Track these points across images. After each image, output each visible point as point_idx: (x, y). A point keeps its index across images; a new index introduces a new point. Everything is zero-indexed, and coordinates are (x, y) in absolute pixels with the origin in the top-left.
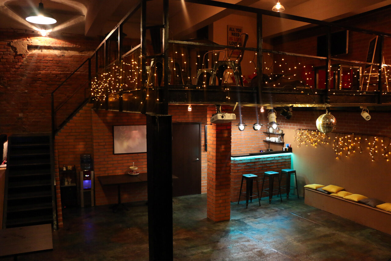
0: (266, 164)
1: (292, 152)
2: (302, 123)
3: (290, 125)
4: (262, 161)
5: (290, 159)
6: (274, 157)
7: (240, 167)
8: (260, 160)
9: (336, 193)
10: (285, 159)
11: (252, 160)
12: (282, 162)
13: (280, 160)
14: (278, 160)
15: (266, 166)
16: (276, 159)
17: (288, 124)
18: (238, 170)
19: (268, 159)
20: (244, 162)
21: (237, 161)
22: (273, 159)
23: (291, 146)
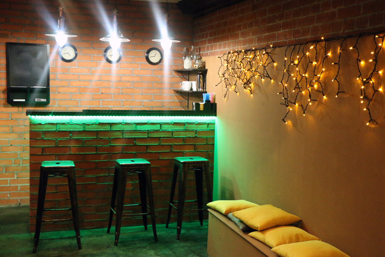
0: (135, 139)
1: (216, 115)
2: (236, 36)
3: (220, 47)
4: (122, 132)
5: (213, 131)
6: (161, 124)
7: (49, 140)
8: (115, 128)
9: (263, 230)
10: (196, 132)
11: (90, 127)
12: (184, 139)
13: (177, 131)
14: (172, 132)
15: (135, 145)
16: (165, 128)
17: (216, 46)
18: (43, 149)
19: (139, 128)
20: (63, 128)
21: (40, 124)
22: (157, 127)
23: (215, 99)
